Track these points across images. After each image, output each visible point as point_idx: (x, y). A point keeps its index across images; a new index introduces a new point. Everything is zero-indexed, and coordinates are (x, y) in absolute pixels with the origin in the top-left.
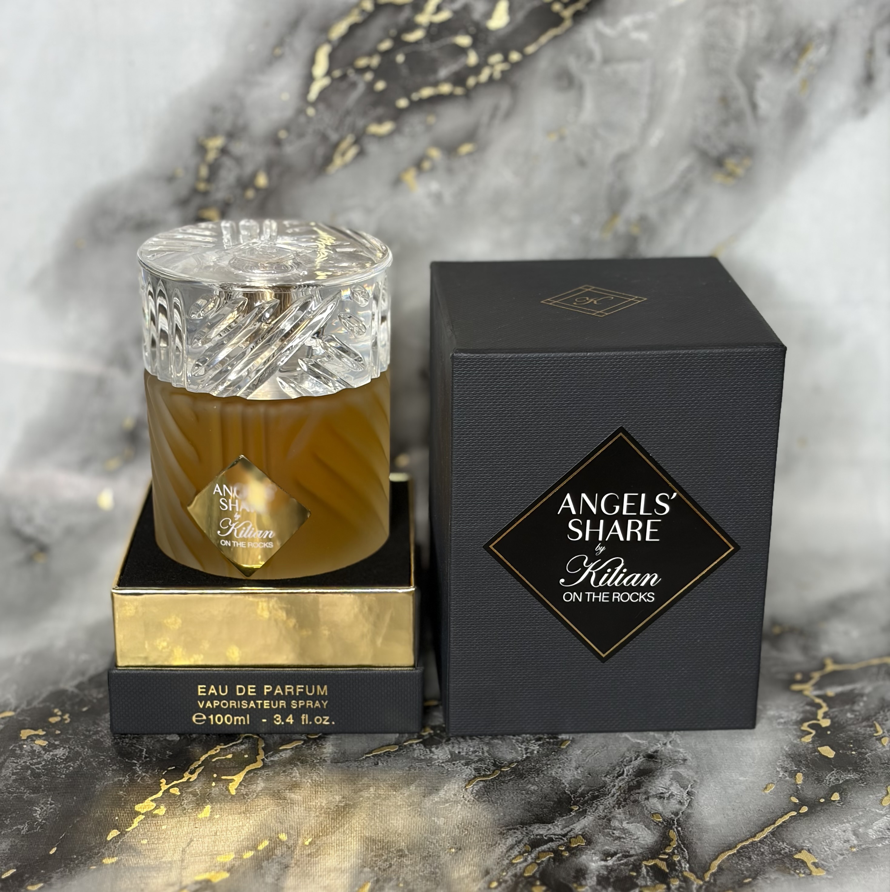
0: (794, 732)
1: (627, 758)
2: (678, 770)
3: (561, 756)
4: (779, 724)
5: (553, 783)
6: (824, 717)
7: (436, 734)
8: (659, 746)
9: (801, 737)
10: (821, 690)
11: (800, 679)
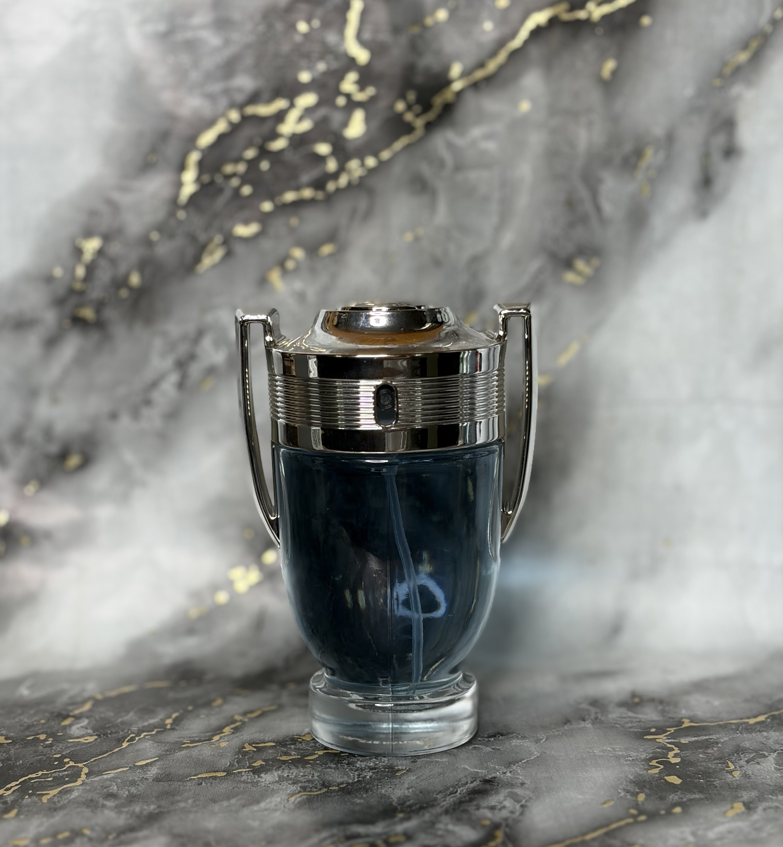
0: (642, 766)
1: (463, 782)
2: (514, 790)
3: (394, 780)
4: (627, 760)
5: (381, 798)
6: (675, 757)
7: (268, 765)
8: (498, 774)
9: (648, 769)
10: (674, 739)
11: (655, 732)
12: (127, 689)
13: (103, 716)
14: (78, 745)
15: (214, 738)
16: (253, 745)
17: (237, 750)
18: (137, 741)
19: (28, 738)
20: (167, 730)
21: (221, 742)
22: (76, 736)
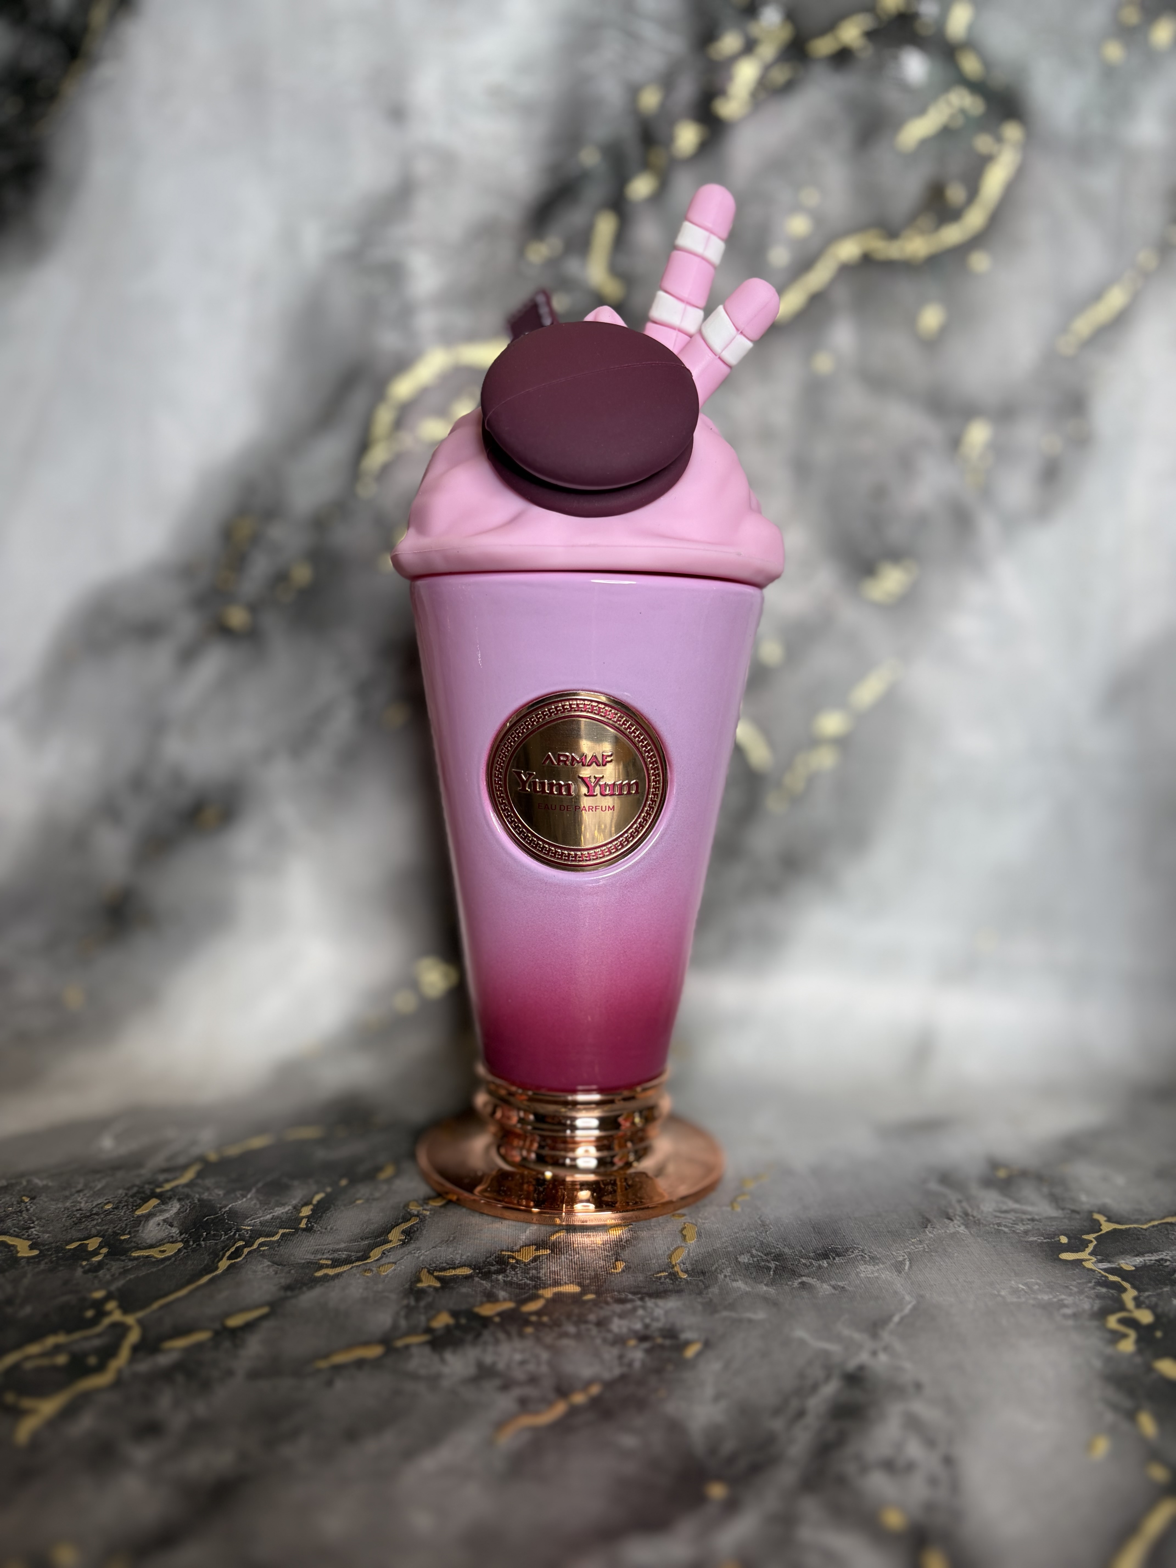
1: (809, 1381)
2: (911, 1407)
3: (683, 1374)
4: (1065, 1316)
5: (670, 1430)
6: (1138, 1307)
7: (458, 1326)
9: (1113, 1342)
10: (1109, 1262)
11: (1069, 1242)
12: (258, 1142)
13: (205, 1196)
14: (144, 1265)
15: (371, 1254)
16: (436, 1274)
17: (407, 1286)
18: (244, 1258)
19: (68, 1247)
20: (300, 1232)
21: (383, 1265)
22: (148, 1241)
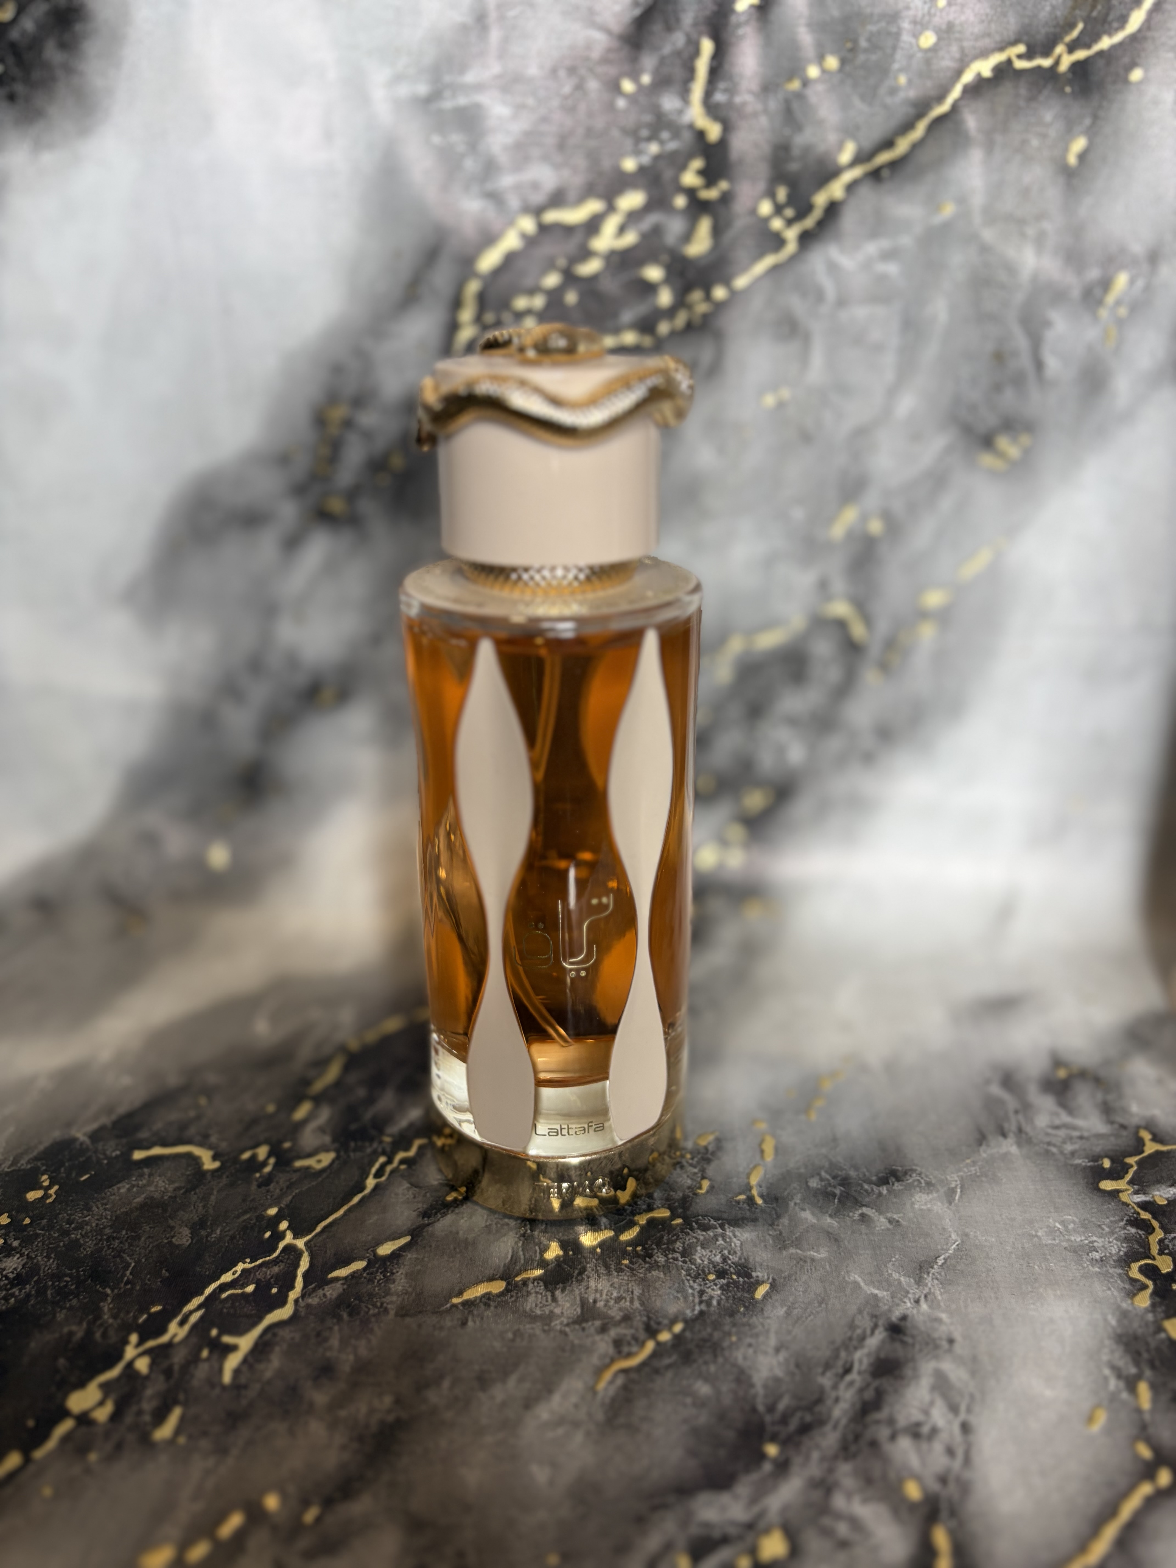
0: (1120, 1283)
2: (942, 1366)
3: (753, 1317)
4: (1093, 1262)
5: (738, 1380)
6: (1161, 1252)
7: (565, 1259)
8: (909, 1305)
9: (1132, 1295)
10: (1144, 1194)
11: (1111, 1167)
12: (391, 1025)
13: (352, 1097)
14: (305, 1177)
18: (387, 1179)
19: (243, 1157)
22: (306, 1148)
